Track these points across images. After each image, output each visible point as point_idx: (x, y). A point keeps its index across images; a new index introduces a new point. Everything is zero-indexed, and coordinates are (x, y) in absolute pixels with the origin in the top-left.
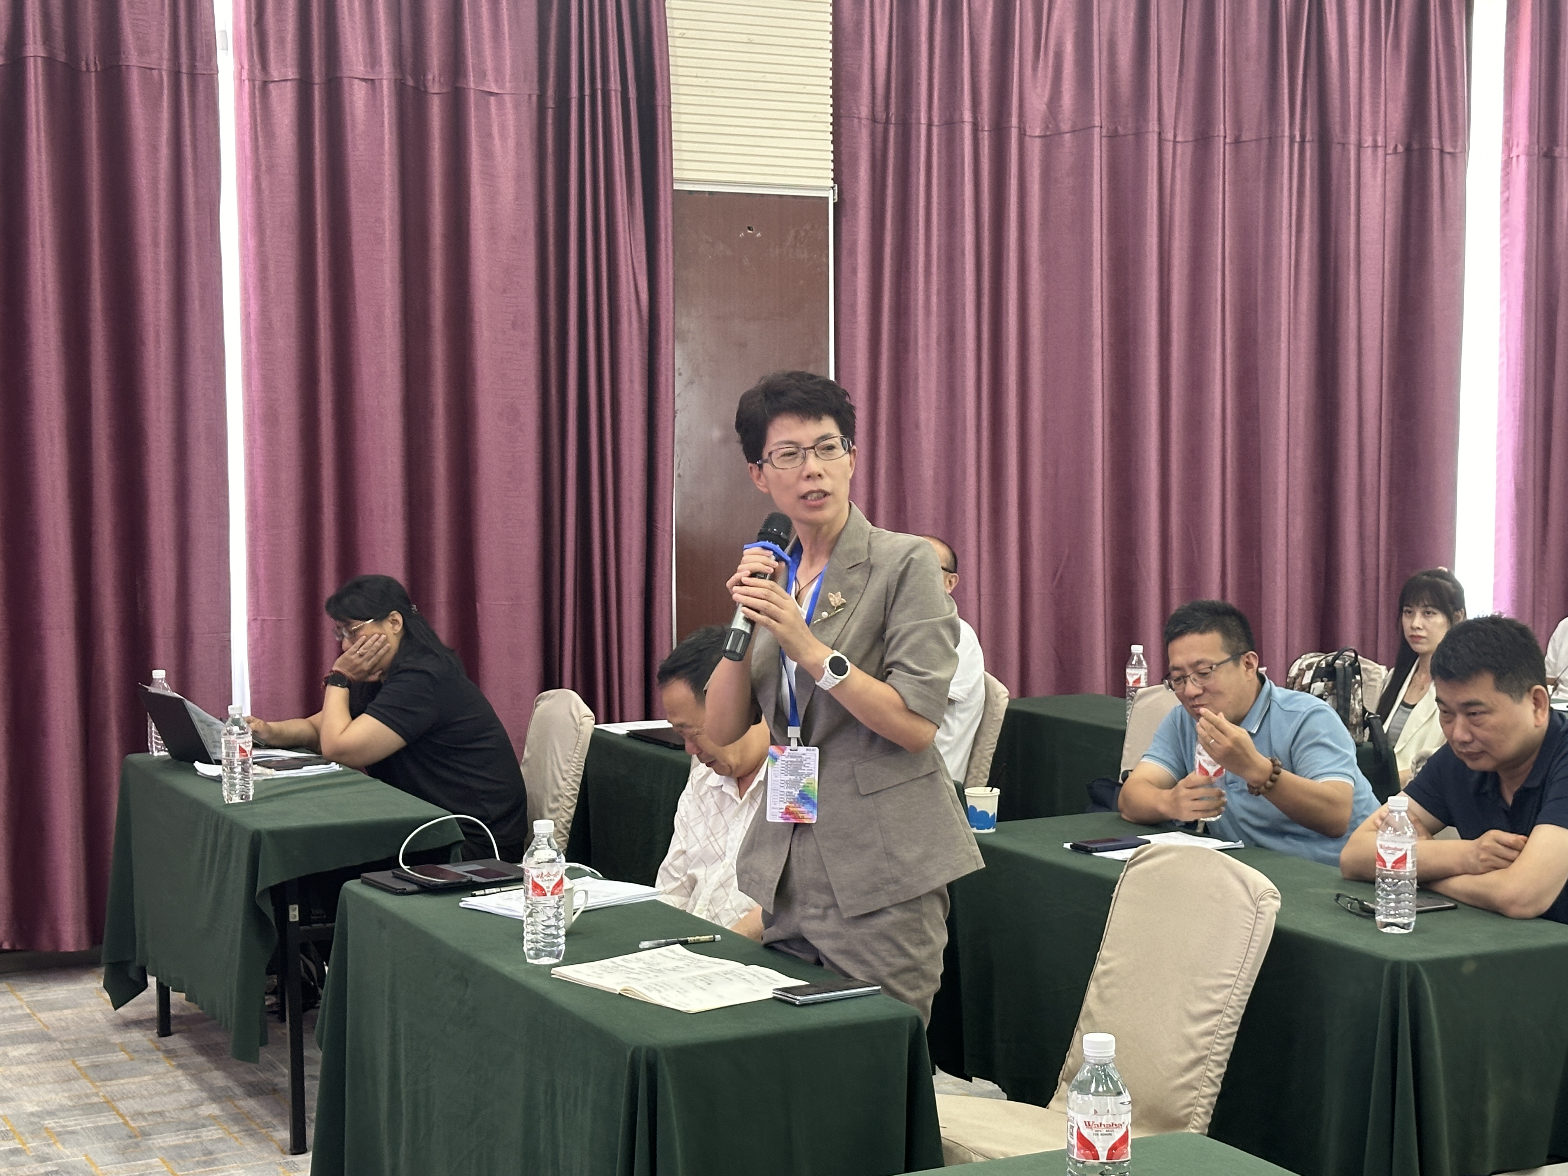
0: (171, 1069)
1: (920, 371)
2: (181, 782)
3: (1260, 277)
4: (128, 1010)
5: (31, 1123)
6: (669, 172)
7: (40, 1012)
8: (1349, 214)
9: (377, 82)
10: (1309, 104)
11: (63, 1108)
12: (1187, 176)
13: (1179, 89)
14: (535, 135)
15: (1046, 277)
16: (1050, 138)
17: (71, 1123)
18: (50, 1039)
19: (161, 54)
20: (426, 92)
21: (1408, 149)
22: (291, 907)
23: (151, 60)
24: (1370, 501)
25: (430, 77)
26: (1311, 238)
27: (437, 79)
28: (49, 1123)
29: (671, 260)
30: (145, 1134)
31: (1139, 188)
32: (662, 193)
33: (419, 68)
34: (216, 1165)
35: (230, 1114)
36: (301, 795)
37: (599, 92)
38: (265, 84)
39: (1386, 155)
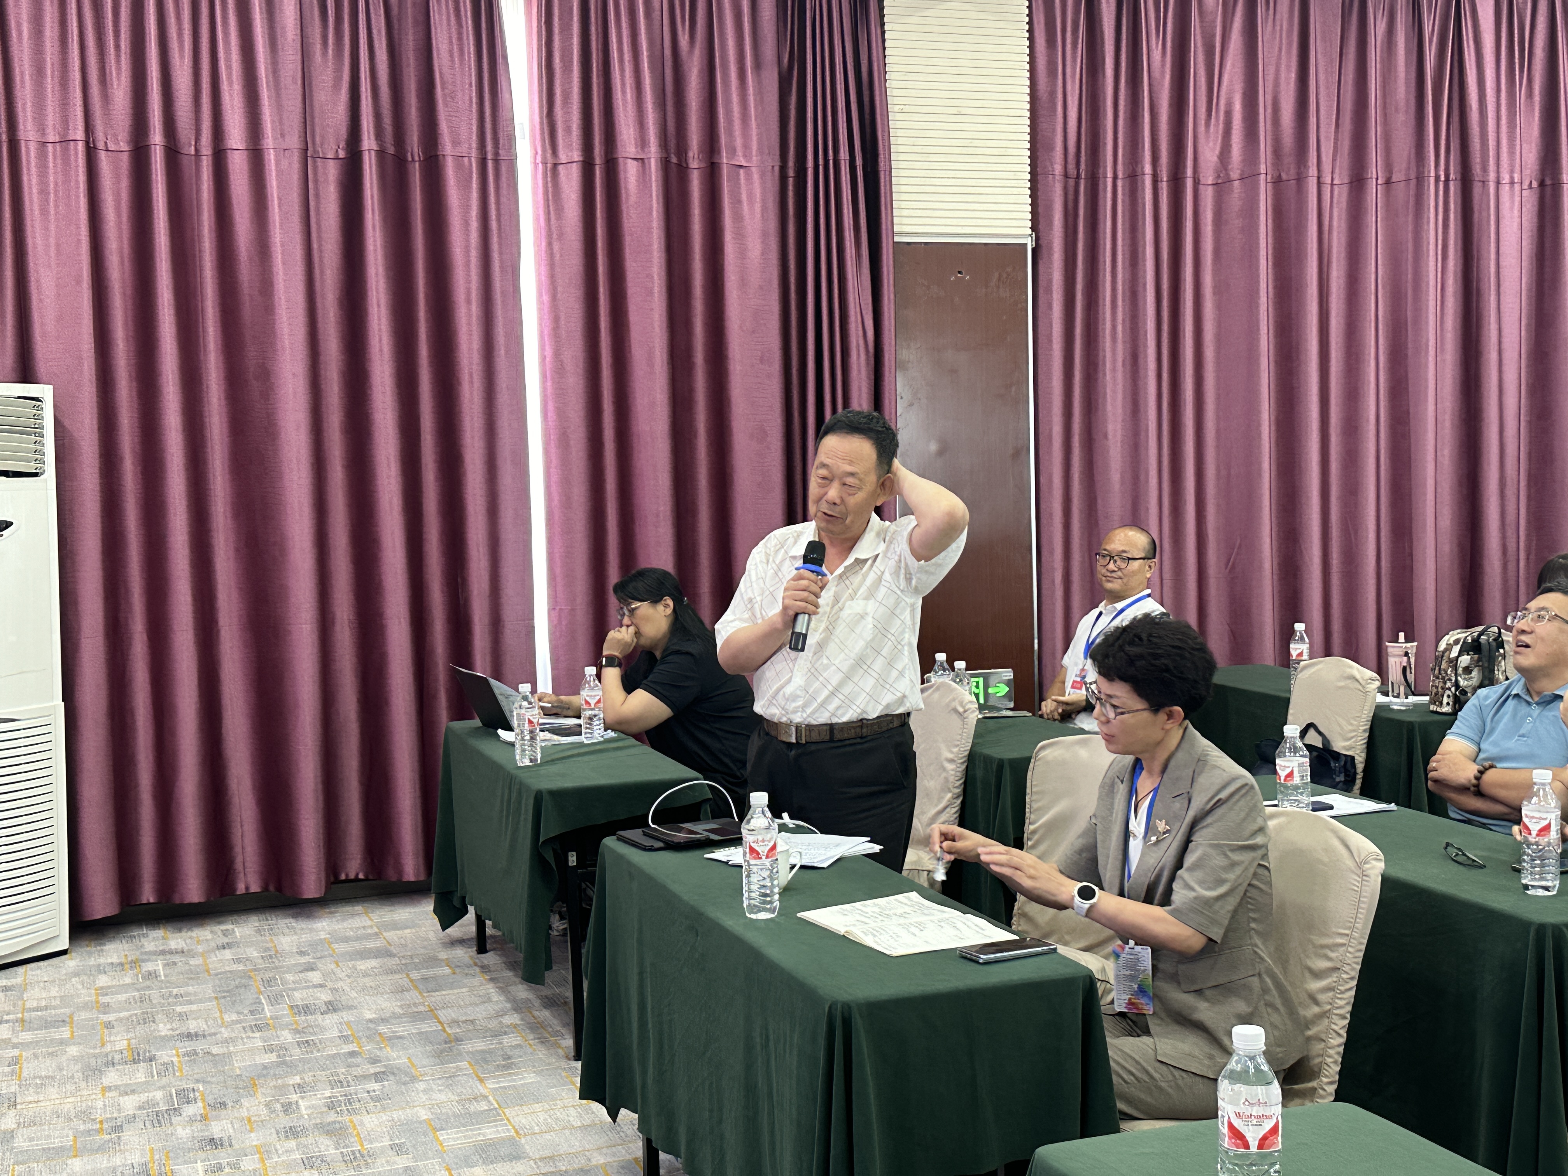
0: (484, 982)
1: (1108, 391)
2: (486, 747)
3: (1410, 300)
4: (454, 931)
5: (368, 1028)
6: (890, 227)
7: (385, 931)
8: (1490, 242)
9: (646, 161)
10: (1452, 148)
11: (395, 1016)
12: (1344, 216)
13: (1336, 139)
14: (778, 199)
15: (1219, 307)
16: (1222, 186)
17: (400, 1029)
18: (391, 955)
19: (470, 145)
20: (687, 167)
21: (1542, 184)
22: (570, 854)
23: (463, 149)
24: (1510, 492)
25: (691, 154)
26: (1455, 265)
27: (696, 156)
28: (383, 1029)
29: (892, 302)
30: (458, 1040)
31: (1301, 227)
32: (884, 245)
33: (682, 149)
34: (512, 1069)
35: (528, 1023)
36: (580, 759)
37: (831, 162)
38: (555, 165)
39: (1522, 190)
